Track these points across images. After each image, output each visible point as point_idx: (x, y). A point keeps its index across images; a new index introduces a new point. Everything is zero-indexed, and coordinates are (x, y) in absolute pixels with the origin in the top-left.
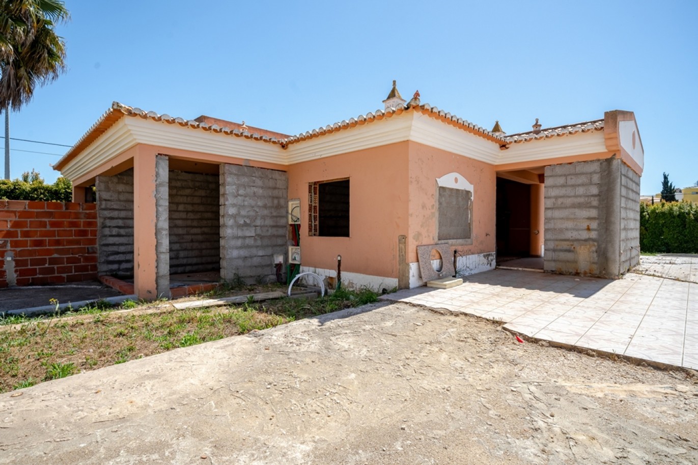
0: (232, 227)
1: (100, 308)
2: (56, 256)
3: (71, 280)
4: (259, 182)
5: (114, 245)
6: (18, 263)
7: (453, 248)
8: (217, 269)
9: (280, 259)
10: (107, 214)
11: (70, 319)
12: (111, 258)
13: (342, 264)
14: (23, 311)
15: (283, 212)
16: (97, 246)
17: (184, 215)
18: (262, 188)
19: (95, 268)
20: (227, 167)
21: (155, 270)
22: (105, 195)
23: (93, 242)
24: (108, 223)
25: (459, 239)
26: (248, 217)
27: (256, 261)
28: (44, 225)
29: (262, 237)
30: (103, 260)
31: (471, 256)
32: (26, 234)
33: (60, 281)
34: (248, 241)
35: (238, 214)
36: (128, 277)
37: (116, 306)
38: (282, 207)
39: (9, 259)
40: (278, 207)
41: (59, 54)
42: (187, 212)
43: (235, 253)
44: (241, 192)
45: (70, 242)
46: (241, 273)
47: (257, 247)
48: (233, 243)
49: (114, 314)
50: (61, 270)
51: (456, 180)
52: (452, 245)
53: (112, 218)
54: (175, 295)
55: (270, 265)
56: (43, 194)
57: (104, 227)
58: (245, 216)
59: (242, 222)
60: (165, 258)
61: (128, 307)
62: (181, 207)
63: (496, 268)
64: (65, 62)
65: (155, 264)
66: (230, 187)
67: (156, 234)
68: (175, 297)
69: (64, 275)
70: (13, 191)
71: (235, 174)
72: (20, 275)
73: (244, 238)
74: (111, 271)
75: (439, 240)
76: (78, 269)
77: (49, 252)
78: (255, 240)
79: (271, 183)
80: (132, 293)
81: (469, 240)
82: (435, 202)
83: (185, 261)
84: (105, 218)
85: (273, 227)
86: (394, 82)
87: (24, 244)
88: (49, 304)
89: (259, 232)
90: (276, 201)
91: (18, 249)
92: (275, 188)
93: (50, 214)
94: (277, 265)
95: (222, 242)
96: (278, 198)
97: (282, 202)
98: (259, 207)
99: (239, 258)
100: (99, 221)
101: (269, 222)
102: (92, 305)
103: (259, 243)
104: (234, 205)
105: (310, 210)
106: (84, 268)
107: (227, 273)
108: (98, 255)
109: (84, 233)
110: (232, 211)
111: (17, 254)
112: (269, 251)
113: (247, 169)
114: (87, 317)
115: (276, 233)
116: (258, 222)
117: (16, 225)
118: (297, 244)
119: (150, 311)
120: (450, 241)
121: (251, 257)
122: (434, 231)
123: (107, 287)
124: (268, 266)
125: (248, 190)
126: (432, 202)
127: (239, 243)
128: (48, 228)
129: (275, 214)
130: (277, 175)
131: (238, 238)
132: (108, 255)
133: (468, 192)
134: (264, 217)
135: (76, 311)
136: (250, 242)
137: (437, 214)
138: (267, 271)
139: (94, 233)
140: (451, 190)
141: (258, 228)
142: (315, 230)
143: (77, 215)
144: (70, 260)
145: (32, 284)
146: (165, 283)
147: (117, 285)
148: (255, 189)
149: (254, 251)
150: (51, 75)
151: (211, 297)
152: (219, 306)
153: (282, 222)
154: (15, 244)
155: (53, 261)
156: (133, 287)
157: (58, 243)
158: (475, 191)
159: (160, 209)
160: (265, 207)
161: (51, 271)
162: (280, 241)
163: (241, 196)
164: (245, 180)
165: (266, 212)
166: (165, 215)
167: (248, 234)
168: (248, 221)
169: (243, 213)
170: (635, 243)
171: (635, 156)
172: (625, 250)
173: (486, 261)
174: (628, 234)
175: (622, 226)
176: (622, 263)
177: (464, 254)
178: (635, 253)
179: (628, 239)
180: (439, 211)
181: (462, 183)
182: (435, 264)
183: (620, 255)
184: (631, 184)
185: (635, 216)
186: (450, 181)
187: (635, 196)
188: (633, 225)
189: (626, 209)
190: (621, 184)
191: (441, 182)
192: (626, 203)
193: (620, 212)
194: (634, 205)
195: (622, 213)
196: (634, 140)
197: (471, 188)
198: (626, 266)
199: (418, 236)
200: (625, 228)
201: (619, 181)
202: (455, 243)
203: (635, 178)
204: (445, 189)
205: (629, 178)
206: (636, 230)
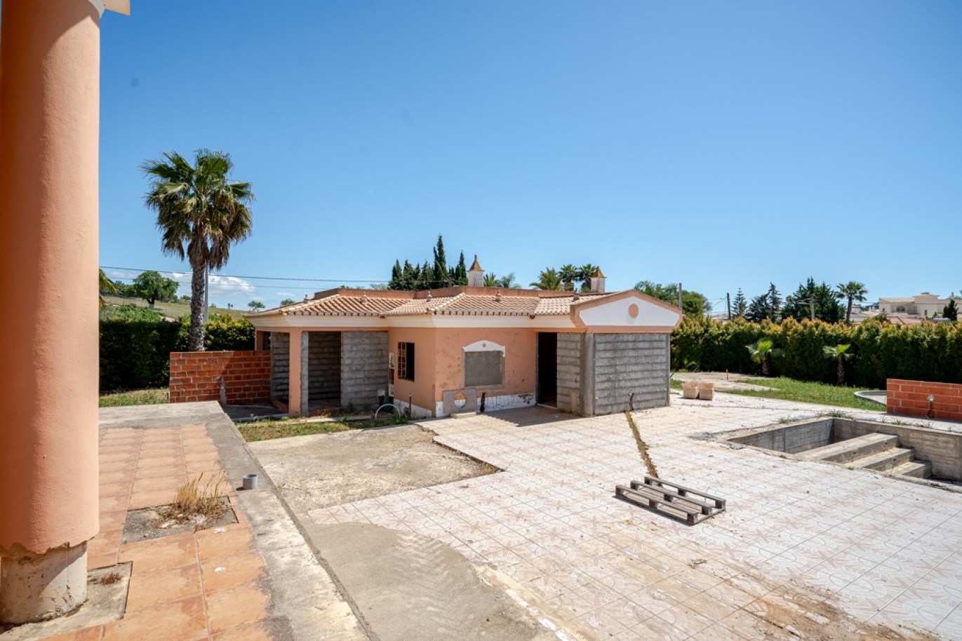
0: (347, 372)
1: (271, 420)
2: (247, 386)
3: (255, 402)
4: (367, 341)
5: (281, 378)
6: (227, 390)
7: (482, 392)
8: (339, 398)
9: (382, 393)
10: (277, 357)
11: (258, 424)
12: (279, 387)
13: (412, 400)
14: (240, 419)
15: (385, 359)
16: (270, 379)
17: (328, 356)
18: (369, 344)
19: (269, 394)
20: (345, 334)
21: (300, 400)
22: (276, 345)
23: (268, 376)
24: (278, 363)
25: (489, 384)
26: (359, 365)
27: (364, 394)
28: (240, 366)
29: (369, 378)
30: (273, 389)
31: (502, 397)
32: (232, 372)
33: (248, 402)
34: (358, 381)
35: (352, 363)
36: (285, 400)
37: (278, 419)
38: (384, 356)
39: (223, 388)
40: (382, 356)
41: (248, 223)
42: (330, 353)
43: (349, 389)
44: (354, 349)
45: (255, 377)
46: (354, 402)
47: (365, 385)
48: (348, 382)
49: (277, 423)
50: (250, 395)
51: (484, 345)
52: (480, 389)
53: (280, 360)
54: (311, 414)
55: (375, 397)
56: (235, 332)
57: (275, 366)
58: (356, 365)
59: (354, 368)
60: (306, 392)
61: (285, 420)
62: (325, 350)
63: (536, 405)
64: (252, 229)
65: (300, 396)
66: (346, 345)
67: (301, 378)
68: (310, 416)
69: (251, 399)
70: (216, 331)
71: (350, 338)
72: (228, 398)
73: (356, 379)
74: (279, 396)
75: (466, 386)
76: (259, 395)
77: (243, 383)
78: (364, 380)
79: (376, 341)
80: (288, 412)
81: (500, 386)
82: (462, 362)
83: (327, 390)
84: (276, 360)
85: (377, 370)
86: (476, 256)
87: (230, 378)
88: (249, 416)
89: (366, 374)
90: (380, 353)
91: (228, 382)
92: (379, 344)
93: (244, 359)
94: (380, 397)
95: (342, 382)
96: (381, 350)
97: (384, 353)
98: (367, 358)
99: (352, 392)
100: (272, 362)
101: (374, 367)
102: (267, 418)
103: (367, 382)
104: (349, 358)
105: (399, 360)
106: (262, 394)
107: (344, 402)
108: (271, 385)
109: (263, 371)
110: (347, 362)
111: (228, 385)
112: (374, 387)
113: (359, 333)
114: (265, 424)
115: (379, 375)
116: (366, 368)
117: (228, 367)
118: (393, 383)
119: (294, 423)
120: (478, 387)
121: (361, 392)
122: (460, 381)
123: (276, 408)
124: (373, 397)
125: (359, 347)
126: (458, 363)
127: (353, 382)
128: (243, 368)
129: (379, 361)
130: (380, 335)
131: (351, 379)
132: (277, 386)
133: (500, 353)
134: (370, 365)
135: (260, 420)
136: (361, 381)
137: (463, 370)
138: (373, 401)
139: (269, 371)
140: (480, 353)
141: (366, 372)
142: (404, 374)
143: (259, 359)
144: (255, 389)
145: (234, 404)
146: (306, 407)
147: (281, 406)
148: (364, 346)
149: (363, 388)
150: (242, 237)
151: (329, 417)
152: (329, 422)
153: (384, 367)
154: (226, 379)
155: (246, 389)
156: (288, 407)
157: (248, 377)
158: (507, 350)
159: (303, 364)
160: (371, 357)
161: (244, 395)
162: (382, 381)
163: (354, 351)
164: (357, 340)
165: (372, 361)
166: (306, 367)
167: (358, 376)
168: (359, 368)
169: (355, 362)
170: (650, 389)
171: (639, 322)
172: (609, 396)
173: (522, 400)
174: (622, 384)
175: (597, 379)
176: (600, 406)
177: (493, 395)
178: (648, 397)
179: (622, 388)
180: (466, 367)
181: (492, 346)
182: (460, 402)
183: (594, 400)
184: (630, 345)
185: (649, 367)
186: (476, 347)
187: (646, 352)
188: (639, 375)
189: (611, 366)
190: (595, 350)
191: (467, 349)
192: (613, 362)
193: (594, 370)
194: (643, 360)
195: (598, 371)
196: (633, 311)
197: (503, 349)
198: (615, 408)
199: (444, 385)
200: (609, 380)
201: (591, 348)
202: (483, 388)
203: (647, 338)
204: (472, 353)
205: (623, 342)
206: (654, 378)
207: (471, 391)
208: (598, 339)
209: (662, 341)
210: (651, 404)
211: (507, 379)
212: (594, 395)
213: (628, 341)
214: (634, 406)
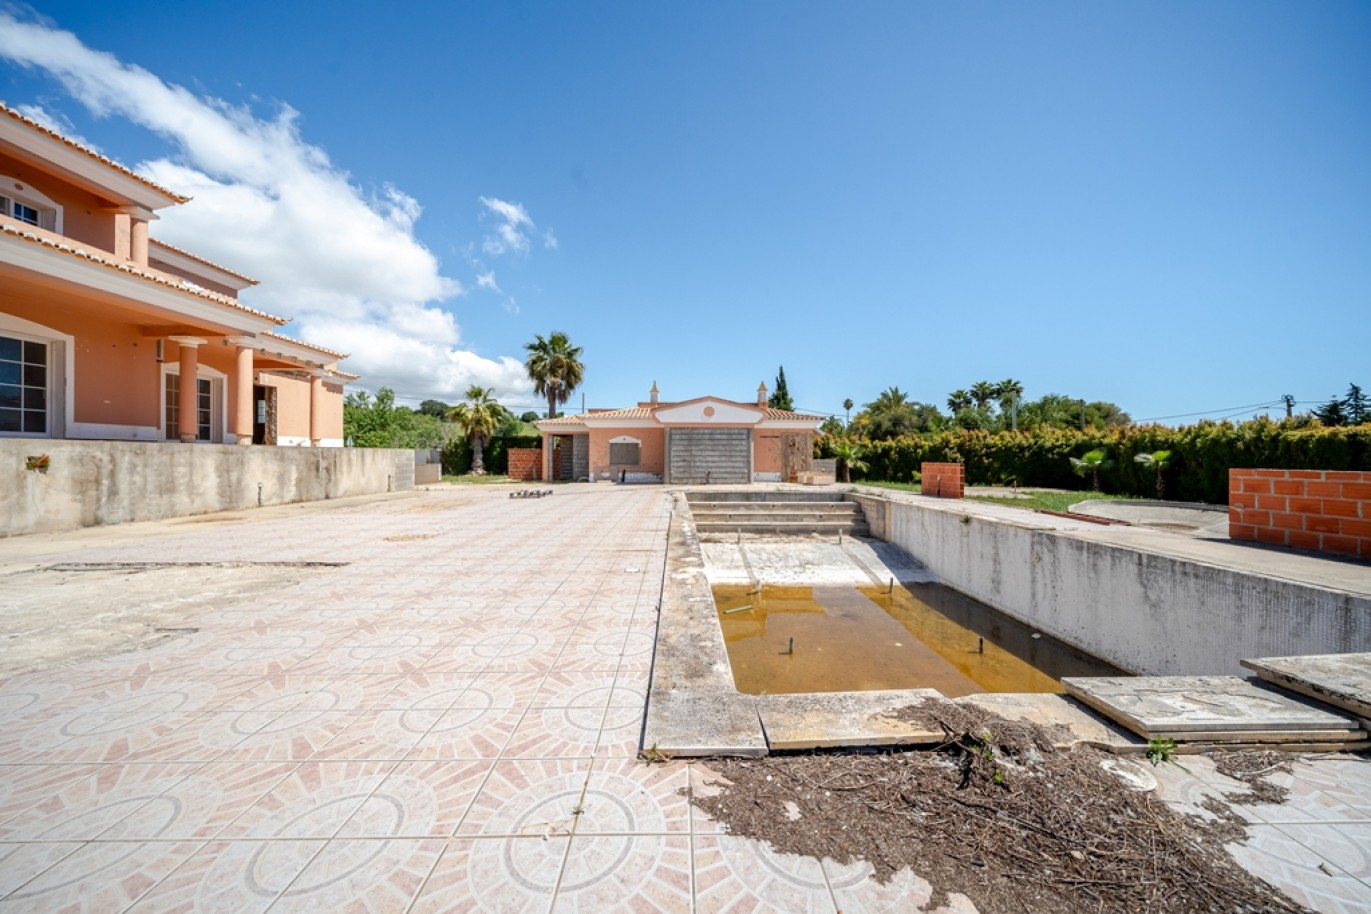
0: (576, 459)
6: (537, 472)
7: (623, 469)
8: (573, 475)
21: (547, 474)
25: (629, 465)
31: (638, 474)
35: (579, 454)
39: (534, 470)
43: (577, 470)
44: (580, 445)
48: (576, 465)
51: (624, 439)
59: (580, 457)
60: (551, 470)
66: (575, 443)
72: (537, 476)
75: (611, 465)
81: (636, 466)
82: (608, 449)
87: (538, 464)
95: (573, 465)
99: (578, 472)
104: (576, 450)
110: (576, 453)
111: (536, 468)
117: (537, 458)
120: (620, 466)
122: (607, 461)
126: (606, 450)
131: (578, 463)
133: (637, 444)
137: (609, 454)
140: (622, 444)
154: (536, 465)
158: (643, 443)
163: (579, 447)
170: (728, 470)
171: (714, 420)
172: (685, 472)
173: (655, 477)
174: (698, 464)
175: (672, 459)
176: (676, 478)
177: (631, 472)
178: (725, 475)
179: (698, 467)
180: (611, 453)
181: (630, 440)
182: (607, 475)
183: (670, 474)
184: (707, 437)
185: (728, 453)
186: (619, 440)
187: (724, 443)
188: (717, 459)
189: (687, 451)
190: (671, 439)
191: (611, 441)
192: (688, 448)
193: (670, 453)
194: (721, 448)
195: (673, 454)
196: (709, 412)
197: (639, 442)
198: (691, 481)
199: (595, 463)
200: (684, 461)
201: (667, 438)
202: (623, 467)
203: (726, 431)
204: (616, 444)
205: (698, 434)
206: (733, 462)
207: (614, 468)
208: (674, 432)
209: (742, 434)
210: (729, 481)
211: (643, 461)
212: (670, 470)
213: (704, 434)
214: (711, 480)
